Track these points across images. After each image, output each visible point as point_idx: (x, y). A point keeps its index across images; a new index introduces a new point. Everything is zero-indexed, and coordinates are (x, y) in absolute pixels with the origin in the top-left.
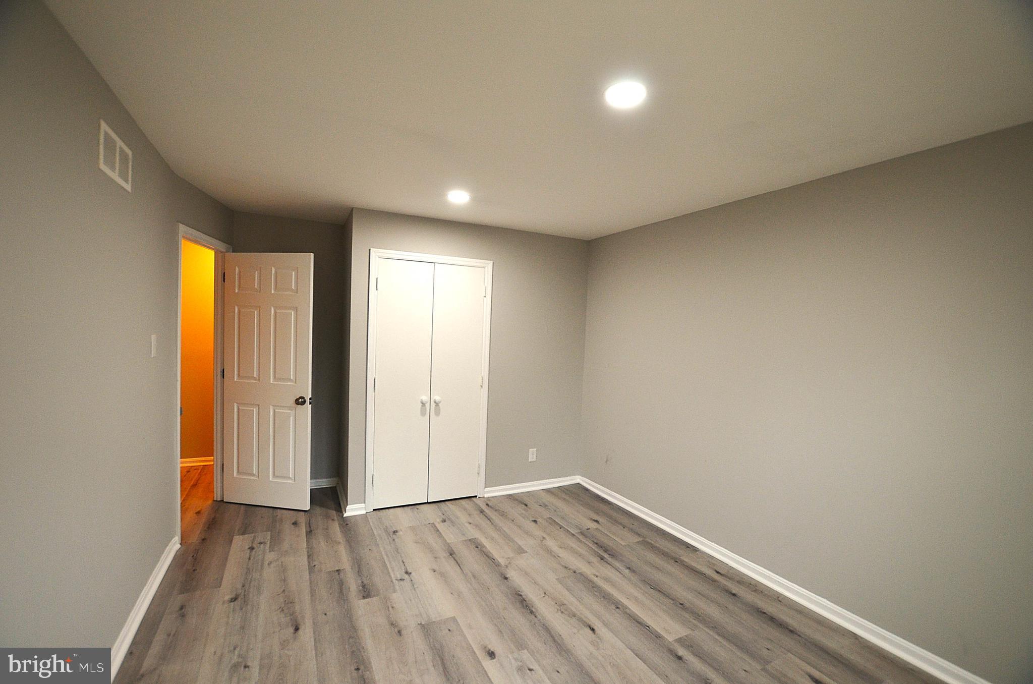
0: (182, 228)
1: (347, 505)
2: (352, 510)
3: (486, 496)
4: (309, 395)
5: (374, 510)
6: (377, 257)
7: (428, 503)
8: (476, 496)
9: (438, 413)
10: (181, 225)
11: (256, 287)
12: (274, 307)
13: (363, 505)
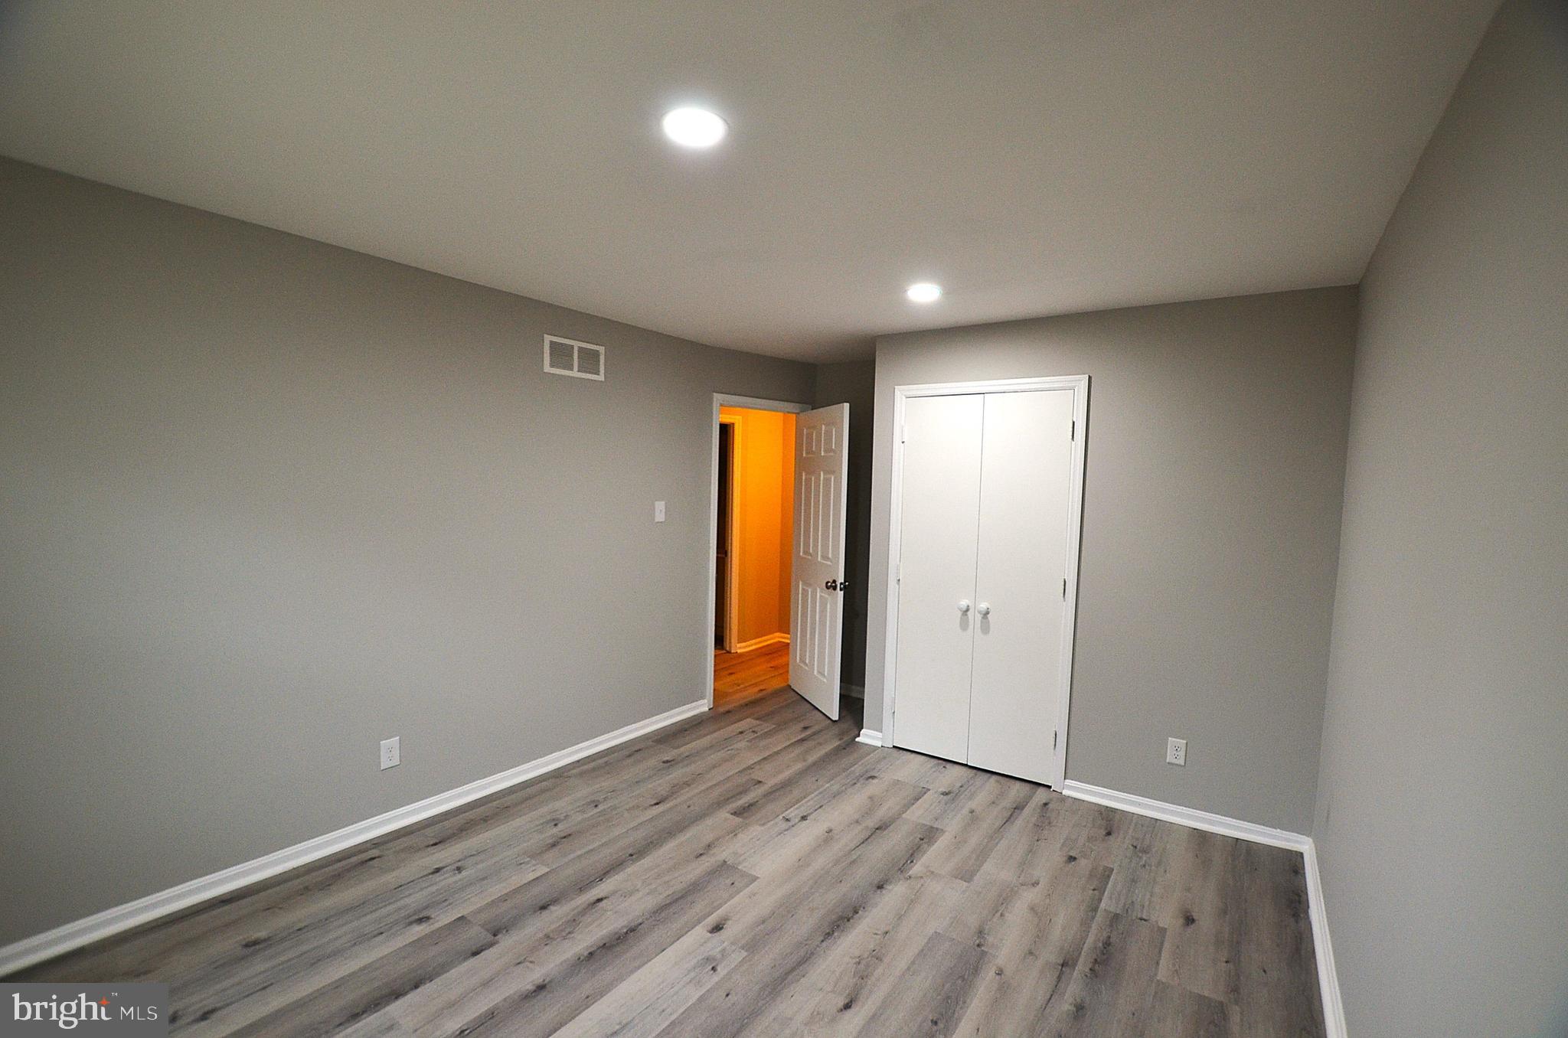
0: (718, 398)
1: (862, 728)
2: (867, 737)
3: (1066, 792)
4: (841, 579)
5: (894, 747)
6: (904, 397)
7: (966, 765)
8: (1050, 787)
9: (985, 628)
10: (714, 394)
11: (814, 449)
12: (824, 471)
13: (880, 735)
